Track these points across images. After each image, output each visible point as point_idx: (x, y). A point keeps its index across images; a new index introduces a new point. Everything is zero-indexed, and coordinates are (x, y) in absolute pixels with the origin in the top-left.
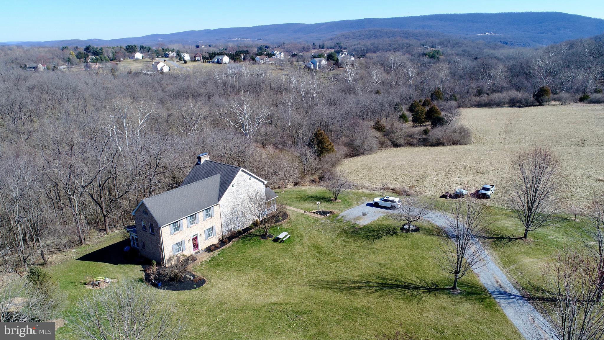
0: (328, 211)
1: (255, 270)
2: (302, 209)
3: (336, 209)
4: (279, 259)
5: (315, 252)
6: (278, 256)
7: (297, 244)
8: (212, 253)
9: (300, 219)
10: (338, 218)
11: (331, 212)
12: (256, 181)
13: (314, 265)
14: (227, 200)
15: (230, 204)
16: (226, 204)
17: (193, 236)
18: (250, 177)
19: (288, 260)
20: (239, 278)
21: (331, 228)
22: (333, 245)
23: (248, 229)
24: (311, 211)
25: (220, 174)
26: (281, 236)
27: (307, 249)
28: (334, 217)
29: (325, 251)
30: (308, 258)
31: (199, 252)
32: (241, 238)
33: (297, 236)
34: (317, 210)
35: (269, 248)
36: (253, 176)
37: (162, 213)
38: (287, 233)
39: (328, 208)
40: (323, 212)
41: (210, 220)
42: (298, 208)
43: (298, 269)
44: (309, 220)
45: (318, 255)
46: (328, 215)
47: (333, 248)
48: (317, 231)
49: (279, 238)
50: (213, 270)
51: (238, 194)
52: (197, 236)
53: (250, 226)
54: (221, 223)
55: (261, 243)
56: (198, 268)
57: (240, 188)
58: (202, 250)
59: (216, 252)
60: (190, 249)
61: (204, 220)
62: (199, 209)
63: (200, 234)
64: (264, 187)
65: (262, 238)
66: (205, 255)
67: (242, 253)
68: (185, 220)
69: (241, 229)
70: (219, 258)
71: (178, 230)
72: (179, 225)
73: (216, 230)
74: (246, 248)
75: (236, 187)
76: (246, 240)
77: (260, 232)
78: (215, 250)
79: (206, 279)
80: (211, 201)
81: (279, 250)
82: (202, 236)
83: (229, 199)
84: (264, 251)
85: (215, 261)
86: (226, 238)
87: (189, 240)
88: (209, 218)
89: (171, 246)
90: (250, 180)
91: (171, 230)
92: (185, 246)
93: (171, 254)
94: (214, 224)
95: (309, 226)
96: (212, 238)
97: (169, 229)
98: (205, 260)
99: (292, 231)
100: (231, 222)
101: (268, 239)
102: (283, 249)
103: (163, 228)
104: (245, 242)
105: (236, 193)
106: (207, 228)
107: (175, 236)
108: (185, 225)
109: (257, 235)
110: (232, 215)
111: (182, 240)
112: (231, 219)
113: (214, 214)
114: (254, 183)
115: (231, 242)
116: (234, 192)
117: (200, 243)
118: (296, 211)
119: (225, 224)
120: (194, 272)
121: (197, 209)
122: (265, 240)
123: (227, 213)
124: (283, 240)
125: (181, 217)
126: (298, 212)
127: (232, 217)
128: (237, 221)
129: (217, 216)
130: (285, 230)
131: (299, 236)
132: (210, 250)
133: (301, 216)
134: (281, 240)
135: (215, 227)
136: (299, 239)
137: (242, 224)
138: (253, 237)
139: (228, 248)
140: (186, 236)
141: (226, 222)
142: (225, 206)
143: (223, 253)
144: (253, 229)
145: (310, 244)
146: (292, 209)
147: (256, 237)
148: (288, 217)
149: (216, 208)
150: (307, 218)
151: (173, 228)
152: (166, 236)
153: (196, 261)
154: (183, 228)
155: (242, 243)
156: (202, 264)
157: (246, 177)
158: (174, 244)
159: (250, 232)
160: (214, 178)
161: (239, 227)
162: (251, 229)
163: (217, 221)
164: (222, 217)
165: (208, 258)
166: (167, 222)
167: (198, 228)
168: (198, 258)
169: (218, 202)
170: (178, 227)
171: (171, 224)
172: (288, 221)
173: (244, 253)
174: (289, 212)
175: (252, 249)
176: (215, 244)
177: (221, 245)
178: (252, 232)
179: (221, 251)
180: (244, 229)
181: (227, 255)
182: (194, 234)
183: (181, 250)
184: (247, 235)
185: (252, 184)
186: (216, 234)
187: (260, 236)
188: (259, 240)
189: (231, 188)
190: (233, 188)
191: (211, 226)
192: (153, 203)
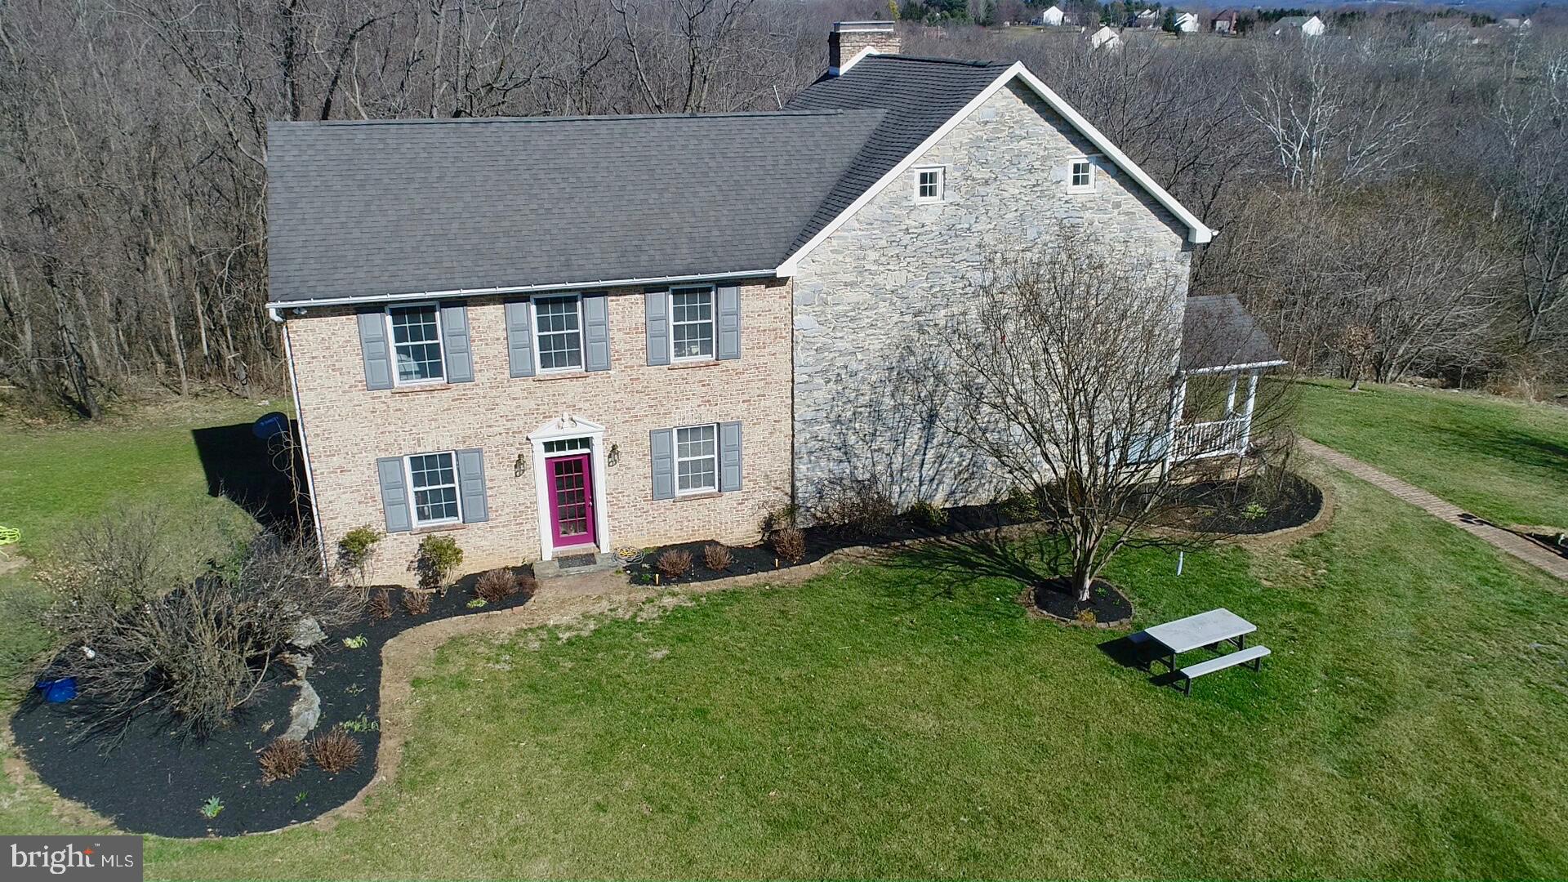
2: (1446, 494)
6: (1060, 805)
8: (642, 593)
9: (1410, 552)
14: (861, 271)
15: (883, 308)
16: (852, 296)
17: (561, 445)
18: (1081, 158)
23: (997, 513)
24: (1515, 526)
25: (881, 113)
26: (1176, 635)
27: (1388, 840)
31: (589, 559)
32: (911, 554)
33: (1334, 675)
35: (1044, 693)
36: (1106, 161)
37: (343, 225)
38: (1249, 628)
41: (702, 374)
42: (1420, 480)
49: (1161, 651)
50: (511, 720)
51: (957, 259)
52: (589, 454)
53: (1017, 499)
54: (793, 417)
55: (1013, 635)
56: (463, 661)
57: (984, 218)
58: (615, 557)
59: (674, 595)
60: (528, 526)
61: (655, 359)
62: (612, 271)
63: (614, 447)
64: (1185, 271)
65: (1043, 606)
66: (598, 593)
67: (816, 665)
68: (495, 311)
69: (948, 505)
70: (647, 645)
71: (436, 371)
72: (440, 340)
73: (752, 451)
74: (875, 639)
75: (952, 196)
76: (929, 582)
77: (1056, 558)
78: (682, 578)
79: (383, 776)
80: (735, 243)
81: (1110, 748)
82: (634, 463)
83: (882, 268)
84: (982, 707)
85: (599, 655)
86: (805, 530)
87: (520, 463)
88: (697, 354)
89: (373, 461)
90: (1076, 181)
91: (372, 355)
92: (489, 492)
93: (370, 517)
94: (738, 411)
95: (1472, 626)
96: (710, 496)
97: (356, 341)
98: (566, 620)
99: (1302, 622)
100: (874, 435)
101: (1073, 622)
102: (1153, 746)
103: (301, 322)
104: (913, 591)
105: (946, 242)
106: (675, 421)
107: (404, 403)
108: (490, 351)
109: (1021, 572)
110: (888, 390)
111: (461, 447)
112: (877, 415)
113: (743, 341)
114: (1105, 211)
115: (823, 559)
116: (926, 233)
117: (610, 509)
118: (1395, 493)
119: (824, 430)
120: (402, 684)
121: (599, 261)
122: (1049, 624)
123: (854, 366)
124: (1192, 672)
125: (457, 281)
126: (1408, 505)
127: (888, 402)
128: (927, 443)
129: (763, 360)
130: (1250, 600)
131: (1352, 681)
132: (655, 569)
133: (1422, 538)
134: (1171, 666)
135: (740, 433)
136: (1340, 707)
137: (960, 473)
138: (990, 574)
139: (769, 593)
140: (497, 430)
141: (838, 421)
142: (840, 307)
143: (708, 616)
144: (1029, 521)
145: (1438, 792)
146: (1373, 481)
147: (1009, 582)
148: (1317, 519)
149: (759, 304)
150: (1475, 563)
151: (392, 344)
152: (327, 383)
153: (507, 611)
154: (477, 367)
155: (893, 588)
156: (510, 648)
157: (1046, 149)
158: (400, 459)
159: (992, 535)
160: (833, 120)
161: (934, 487)
162: (1013, 522)
163: (758, 392)
164: (806, 378)
165: (586, 616)
166: (330, 289)
167: (600, 400)
168: (545, 595)
169: (780, 264)
170: (434, 351)
171: (378, 308)
172: (1301, 543)
173: (835, 667)
174: (1340, 487)
175: (907, 659)
176: (722, 542)
177: (745, 559)
178: (1003, 542)
179: (708, 598)
180: (965, 506)
181: (709, 643)
182: (561, 432)
183: (452, 511)
184: (963, 548)
185: (1088, 215)
186: (745, 482)
187: (1034, 584)
188: (1008, 609)
189: (904, 194)
190: (928, 199)
191: (708, 418)
192: (322, 158)
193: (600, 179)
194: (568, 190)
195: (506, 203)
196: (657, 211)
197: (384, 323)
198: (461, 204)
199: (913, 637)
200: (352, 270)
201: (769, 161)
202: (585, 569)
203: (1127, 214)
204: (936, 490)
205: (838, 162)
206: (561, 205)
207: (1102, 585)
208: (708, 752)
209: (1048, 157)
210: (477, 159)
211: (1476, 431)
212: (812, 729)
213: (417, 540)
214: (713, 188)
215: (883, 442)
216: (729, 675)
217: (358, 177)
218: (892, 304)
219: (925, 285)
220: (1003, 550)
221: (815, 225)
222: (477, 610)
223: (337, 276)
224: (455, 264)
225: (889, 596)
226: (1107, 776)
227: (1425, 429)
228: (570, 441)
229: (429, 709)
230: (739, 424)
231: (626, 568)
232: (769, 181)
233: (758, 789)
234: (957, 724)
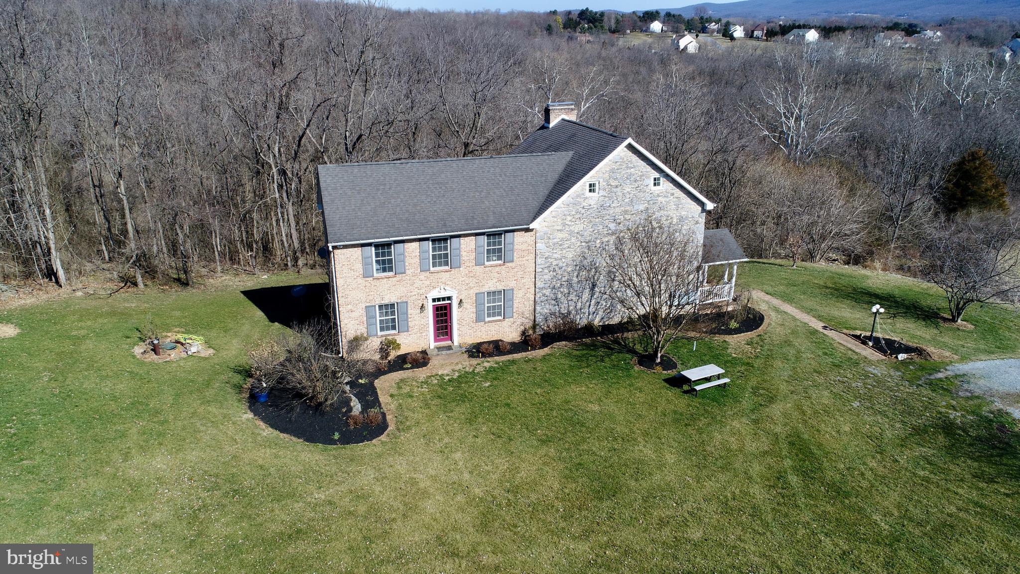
0: (911, 344)
1: (543, 450)
2: (820, 318)
3: (945, 346)
4: (643, 443)
5: (788, 463)
6: (646, 434)
7: (743, 414)
8: (475, 361)
9: (797, 342)
10: (940, 375)
11: (919, 351)
12: (678, 192)
13: (756, 512)
14: (564, 225)
15: (573, 240)
16: (560, 235)
17: (439, 300)
18: (657, 175)
19: (670, 458)
20: (476, 461)
21: (897, 401)
22: (873, 464)
23: (622, 327)
24: (845, 331)
25: (571, 153)
26: (693, 374)
27: (764, 444)
28: (922, 368)
29: (829, 475)
30: (750, 478)
31: (449, 348)
32: (586, 344)
33: (755, 391)
34: (868, 334)
35: (641, 397)
36: (667, 176)
38: (722, 371)
39: (913, 336)
40: (889, 343)
41: (497, 269)
42: (809, 311)
43: (687, 507)
44: (826, 354)
45: (793, 479)
46: (901, 356)
47: (868, 474)
48: (836, 394)
49: (687, 380)
50: (434, 408)
51: (604, 218)
52: (450, 303)
53: (631, 321)
54: (535, 287)
55: (629, 376)
56: (408, 388)
57: (616, 201)
58: (460, 346)
59: (488, 362)
60: (425, 334)
61: (479, 263)
62: (463, 228)
63: (461, 300)
64: (702, 220)
65: (641, 365)
66: (456, 362)
67: (550, 388)
68: (416, 245)
69: (601, 324)
70: (481, 381)
71: (391, 269)
72: (393, 257)
73: (517, 301)
74: (573, 378)
75: (602, 193)
76: (594, 356)
77: (647, 346)
78: (491, 355)
79: (391, 427)
80: (512, 214)
81: (665, 415)
82: (469, 307)
83: (573, 223)
84: (616, 402)
85: (463, 385)
86: (541, 335)
87: (422, 307)
88: (495, 260)
89: (364, 307)
90: (655, 184)
91: (366, 263)
92: (409, 320)
93: (362, 330)
94: (512, 284)
95: (815, 371)
96: (500, 321)
97: (360, 258)
98: (445, 372)
99: (746, 370)
100: (569, 293)
101: (653, 371)
102: (681, 414)
103: (339, 251)
104: (587, 360)
105: (600, 212)
106: (486, 289)
107: (377, 283)
108: (413, 261)
109: (632, 351)
110: (575, 274)
111: (399, 301)
112: (570, 285)
113: (515, 255)
114: (667, 197)
115: (549, 347)
116: (591, 208)
117: (458, 326)
118: (797, 317)
119: (547, 292)
120: (386, 396)
121: (457, 223)
122: (643, 372)
123: (561, 264)
124: (698, 388)
125: (401, 233)
126: (801, 322)
127: (575, 279)
128: (591, 297)
129: (523, 262)
130: (726, 362)
131: (761, 392)
132: (478, 352)
133: (803, 336)
134: (690, 386)
135: (513, 294)
136: (755, 401)
137: (606, 310)
138: (619, 353)
139: (528, 361)
140: (414, 293)
141: (554, 288)
142: (555, 240)
143: (504, 370)
144: (636, 330)
145: (786, 429)
146: (789, 312)
147: (627, 355)
148: (760, 328)
149: (522, 239)
150: (824, 347)
151: (374, 259)
152: (348, 275)
153: (420, 369)
154: (407, 268)
155: (579, 358)
156: (426, 383)
157: (642, 172)
158: (375, 306)
159: (620, 337)
160: (551, 157)
161: (595, 316)
162: (629, 331)
163: (521, 276)
164: (541, 270)
165: (454, 371)
166: (352, 237)
167: (456, 280)
168: (434, 362)
169: (531, 223)
170: (390, 261)
171: (370, 245)
172: (752, 339)
173: (558, 388)
174: (773, 314)
175: (586, 385)
176: (504, 340)
177: (516, 347)
178: (625, 339)
179: (503, 363)
180: (608, 324)
181: (506, 380)
182: (440, 294)
183: (394, 328)
184: (607, 342)
185: (660, 199)
186: (514, 314)
187: (638, 356)
188: (627, 366)
189: (582, 192)
190: (592, 194)
191: (500, 287)
192: (341, 181)
193: (454, 187)
194: (442, 192)
195: (418, 199)
196: (479, 201)
197: (371, 250)
198: (399, 200)
199: (589, 377)
200: (360, 229)
201: (524, 177)
202: (448, 352)
203: (677, 198)
204: (596, 317)
205: (553, 177)
206: (440, 199)
207: (666, 356)
208: (513, 418)
209: (643, 175)
210: (404, 179)
211: (843, 288)
212: (551, 410)
213: (379, 340)
214: (502, 190)
215: (573, 297)
216: (516, 392)
217: (357, 189)
218: (577, 238)
219: (591, 230)
220: (625, 343)
221: (545, 206)
222: (408, 369)
223: (354, 232)
224: (400, 226)
225: (578, 362)
226: (663, 424)
227: (820, 287)
228: (442, 298)
229: (400, 405)
230: (513, 290)
231: (466, 352)
232: (525, 186)
233: (533, 430)
234: (607, 408)
